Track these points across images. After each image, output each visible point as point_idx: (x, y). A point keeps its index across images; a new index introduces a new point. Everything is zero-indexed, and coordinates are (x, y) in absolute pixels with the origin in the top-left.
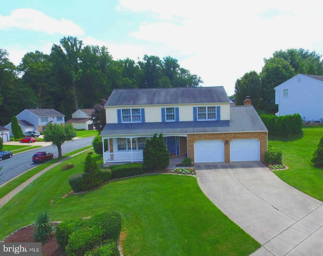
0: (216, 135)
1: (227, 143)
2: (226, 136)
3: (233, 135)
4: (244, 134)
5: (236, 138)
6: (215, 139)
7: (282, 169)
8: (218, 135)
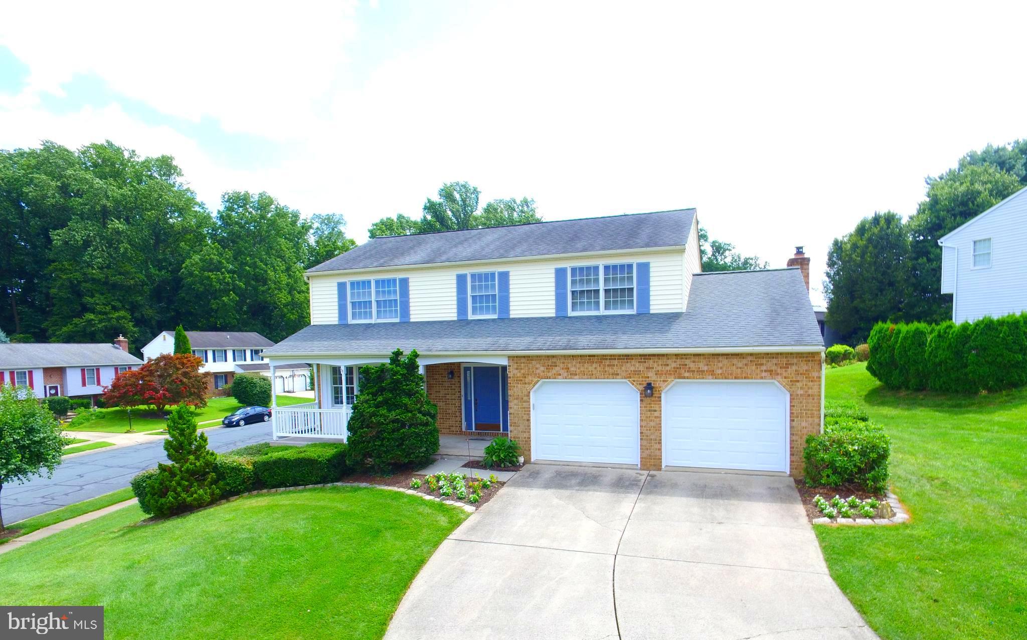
0: (608, 362)
1: (649, 392)
2: (646, 365)
3: (673, 365)
4: (720, 359)
5: (687, 374)
6: (605, 375)
7: (868, 522)
8: (616, 362)
